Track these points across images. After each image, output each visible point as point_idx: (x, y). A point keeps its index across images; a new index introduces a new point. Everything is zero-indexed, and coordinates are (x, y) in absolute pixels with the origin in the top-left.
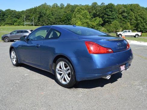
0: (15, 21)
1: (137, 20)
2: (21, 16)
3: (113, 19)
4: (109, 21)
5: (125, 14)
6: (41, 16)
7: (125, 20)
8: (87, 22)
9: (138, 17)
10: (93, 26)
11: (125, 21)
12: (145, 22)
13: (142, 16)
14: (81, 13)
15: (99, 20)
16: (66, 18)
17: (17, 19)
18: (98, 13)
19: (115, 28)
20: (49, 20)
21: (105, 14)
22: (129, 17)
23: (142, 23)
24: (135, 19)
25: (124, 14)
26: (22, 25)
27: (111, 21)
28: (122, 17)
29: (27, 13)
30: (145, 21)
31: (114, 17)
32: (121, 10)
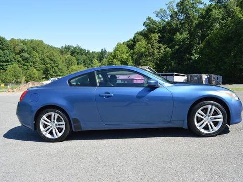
1: (45, 63)
5: (26, 55)
7: (26, 63)
9: (46, 58)
11: (26, 65)
12: (57, 66)
13: (52, 57)
19: (15, 76)
22: (31, 59)
23: (53, 67)
24: (42, 62)
25: (24, 54)
28: (21, 59)
30: (56, 64)
31: (9, 58)
32: (18, 49)
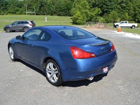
0: (18, 10)
1: (135, 10)
2: (23, 5)
3: (112, 9)
4: (108, 11)
5: (124, 5)
6: (42, 6)
7: (123, 10)
8: (86, 12)
9: (136, 7)
10: (92, 16)
11: (123, 11)
14: (80, 3)
15: (98, 10)
16: (66, 8)
17: (19, 8)
18: (98, 3)
19: (113, 18)
20: (50, 9)
21: (104, 4)
22: (127, 7)
24: (133, 10)
25: (123, 4)
26: (24, 14)
27: (109, 11)
28: (120, 7)
29: (28, 2)
31: (113, 7)
32: (119, 1)
